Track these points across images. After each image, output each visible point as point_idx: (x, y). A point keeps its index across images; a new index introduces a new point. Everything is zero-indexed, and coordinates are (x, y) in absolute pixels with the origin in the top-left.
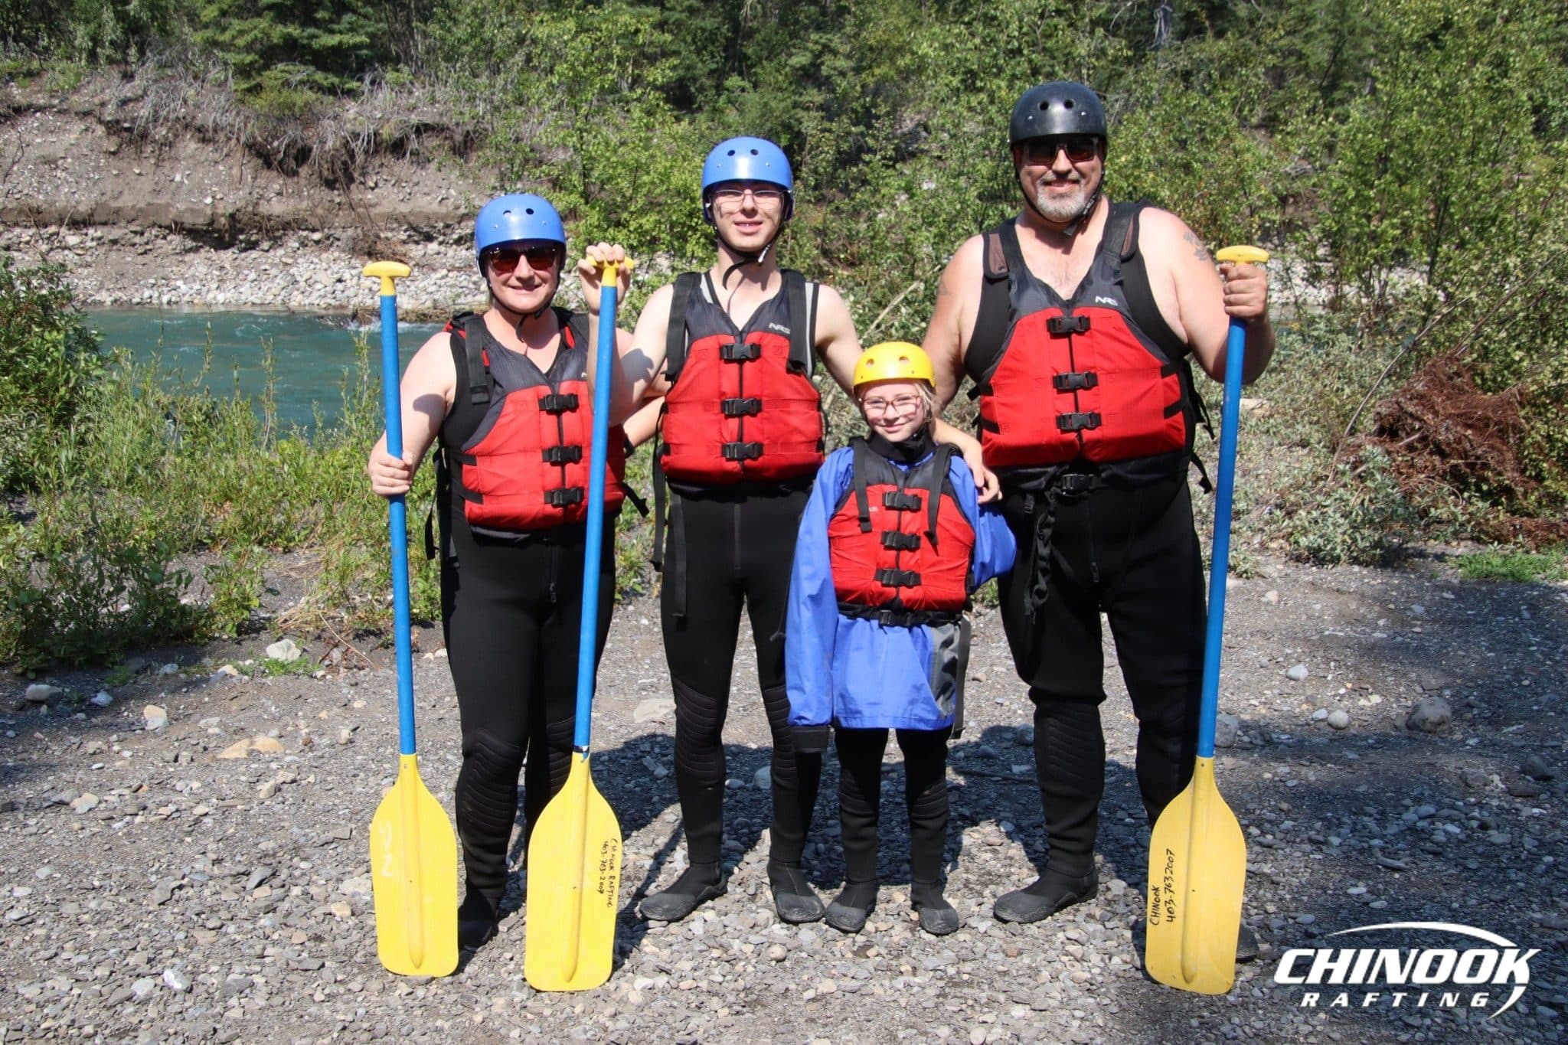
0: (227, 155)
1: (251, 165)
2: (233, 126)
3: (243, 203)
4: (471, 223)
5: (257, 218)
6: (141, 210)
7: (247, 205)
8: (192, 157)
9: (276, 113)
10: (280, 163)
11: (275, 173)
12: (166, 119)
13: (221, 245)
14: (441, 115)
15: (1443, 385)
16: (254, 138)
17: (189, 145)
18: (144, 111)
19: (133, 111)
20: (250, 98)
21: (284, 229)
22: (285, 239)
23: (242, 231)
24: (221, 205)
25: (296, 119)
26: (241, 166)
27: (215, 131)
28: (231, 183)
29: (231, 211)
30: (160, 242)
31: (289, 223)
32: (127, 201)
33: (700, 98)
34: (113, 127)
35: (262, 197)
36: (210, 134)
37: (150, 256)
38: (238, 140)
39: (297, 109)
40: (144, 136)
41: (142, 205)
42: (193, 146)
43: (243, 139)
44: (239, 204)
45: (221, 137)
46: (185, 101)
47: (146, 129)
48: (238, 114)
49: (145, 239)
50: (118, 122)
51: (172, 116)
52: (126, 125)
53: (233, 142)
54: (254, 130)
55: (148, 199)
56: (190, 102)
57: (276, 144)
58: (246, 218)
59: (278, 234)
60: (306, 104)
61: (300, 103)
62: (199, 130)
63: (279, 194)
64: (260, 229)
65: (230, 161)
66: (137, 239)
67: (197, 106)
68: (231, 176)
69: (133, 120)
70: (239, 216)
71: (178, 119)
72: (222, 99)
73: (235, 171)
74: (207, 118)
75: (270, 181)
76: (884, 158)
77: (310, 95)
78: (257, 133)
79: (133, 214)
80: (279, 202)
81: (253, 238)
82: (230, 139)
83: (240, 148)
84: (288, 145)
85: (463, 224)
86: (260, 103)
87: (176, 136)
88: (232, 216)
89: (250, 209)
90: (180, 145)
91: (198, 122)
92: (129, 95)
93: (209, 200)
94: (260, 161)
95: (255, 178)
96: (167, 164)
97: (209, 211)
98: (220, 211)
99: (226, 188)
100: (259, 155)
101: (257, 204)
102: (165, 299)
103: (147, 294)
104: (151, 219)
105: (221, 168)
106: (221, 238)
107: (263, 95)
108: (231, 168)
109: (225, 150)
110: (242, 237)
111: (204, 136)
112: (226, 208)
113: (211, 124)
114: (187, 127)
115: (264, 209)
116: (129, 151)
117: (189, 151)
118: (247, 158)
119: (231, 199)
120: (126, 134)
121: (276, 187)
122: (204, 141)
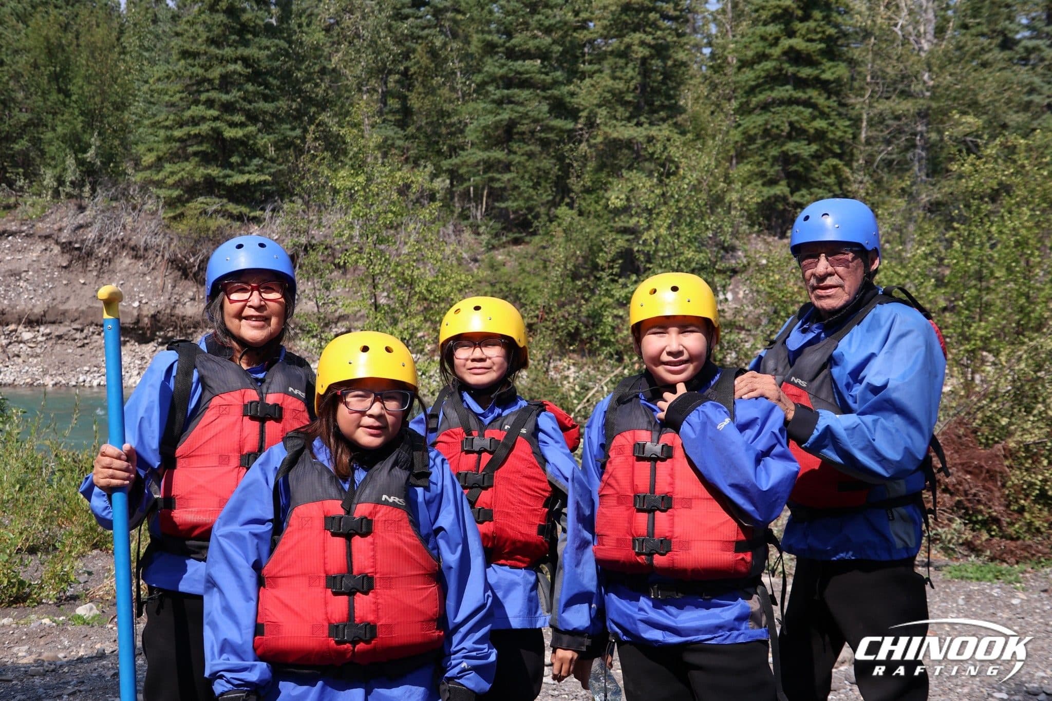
0: (153, 269)
1: (172, 276)
2: (159, 245)
3: (163, 306)
4: (347, 323)
5: (174, 318)
6: (83, 312)
7: (166, 308)
8: (127, 270)
9: (194, 235)
10: (195, 275)
11: (189, 283)
12: (108, 241)
13: (143, 339)
14: (326, 236)
15: (954, 442)
16: (176, 255)
17: (124, 261)
18: (91, 234)
19: (83, 234)
20: (174, 224)
21: (195, 327)
22: (195, 335)
23: (161, 329)
24: (146, 308)
25: (210, 240)
26: (163, 278)
27: (146, 249)
28: (155, 291)
29: (153, 312)
30: (96, 337)
31: (198, 323)
32: (71, 305)
33: (536, 223)
34: (67, 247)
35: (178, 301)
36: (141, 252)
37: (87, 348)
38: (163, 256)
39: (210, 232)
40: (90, 254)
41: (84, 308)
42: (127, 261)
43: (167, 256)
44: (160, 308)
45: (150, 254)
46: (124, 227)
47: (92, 248)
48: (165, 234)
49: (83, 335)
50: (70, 243)
51: (113, 239)
52: (77, 246)
53: (159, 258)
54: (176, 248)
55: (89, 304)
56: (128, 228)
57: (192, 260)
58: (165, 319)
59: (189, 331)
60: (218, 228)
61: (213, 228)
62: (133, 249)
63: (193, 299)
64: (176, 328)
65: (156, 273)
66: (78, 335)
67: (134, 230)
68: (156, 285)
69: (83, 241)
70: (160, 317)
71: (117, 240)
72: (153, 225)
73: (159, 281)
74: (140, 239)
75: (188, 289)
76: (612, 274)
77: (222, 221)
78: (178, 251)
79: (76, 314)
80: (192, 305)
81: (170, 334)
82: (157, 256)
83: (164, 263)
84: (202, 261)
85: (339, 324)
86: (182, 227)
87: (115, 254)
88: (154, 317)
89: (168, 311)
90: (118, 261)
91: (132, 243)
92: (81, 222)
93: (136, 304)
94: (180, 273)
95: (174, 287)
96: (106, 276)
97: (135, 313)
98: (145, 313)
99: (150, 295)
100: (179, 269)
101: (174, 307)
102: (95, 383)
103: (81, 379)
104: (90, 319)
105: (148, 278)
106: (144, 334)
107: (185, 222)
108: (156, 279)
109: (152, 265)
110: (162, 333)
111: (137, 253)
112: (149, 311)
113: (142, 243)
114: (124, 246)
115: (179, 311)
116: (77, 265)
117: (124, 266)
118: (169, 271)
119: (153, 303)
120: (76, 253)
121: (191, 294)
122: (136, 257)
